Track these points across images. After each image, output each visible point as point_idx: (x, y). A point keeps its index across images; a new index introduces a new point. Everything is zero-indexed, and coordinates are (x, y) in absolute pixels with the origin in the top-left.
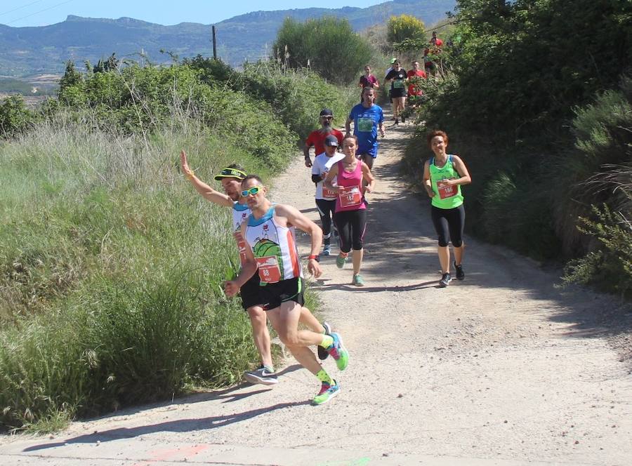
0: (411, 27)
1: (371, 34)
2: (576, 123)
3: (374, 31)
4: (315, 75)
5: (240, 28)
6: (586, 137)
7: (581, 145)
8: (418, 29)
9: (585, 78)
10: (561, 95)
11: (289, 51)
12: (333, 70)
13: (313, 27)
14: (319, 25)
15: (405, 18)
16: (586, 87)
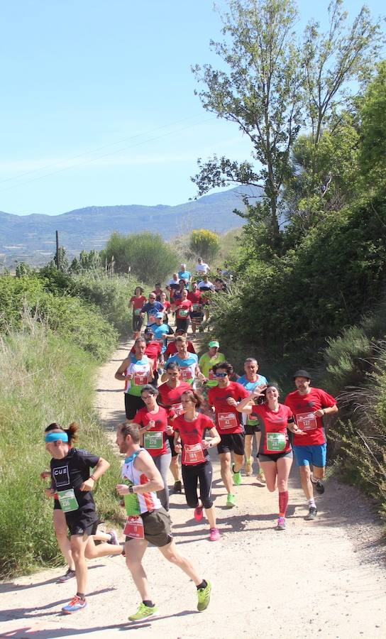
0: (208, 239)
1: (177, 243)
2: (328, 351)
3: (180, 240)
4: (134, 279)
5: (77, 219)
6: (335, 363)
7: (331, 369)
8: (213, 240)
9: (336, 308)
10: (318, 320)
11: (115, 259)
12: (148, 274)
13: (133, 241)
14: (138, 238)
15: (204, 232)
16: (336, 316)
